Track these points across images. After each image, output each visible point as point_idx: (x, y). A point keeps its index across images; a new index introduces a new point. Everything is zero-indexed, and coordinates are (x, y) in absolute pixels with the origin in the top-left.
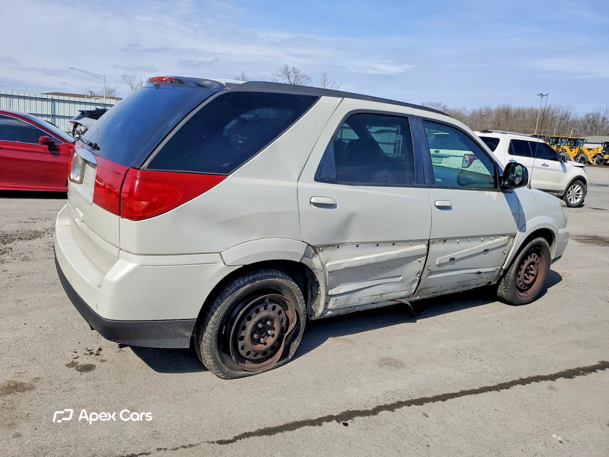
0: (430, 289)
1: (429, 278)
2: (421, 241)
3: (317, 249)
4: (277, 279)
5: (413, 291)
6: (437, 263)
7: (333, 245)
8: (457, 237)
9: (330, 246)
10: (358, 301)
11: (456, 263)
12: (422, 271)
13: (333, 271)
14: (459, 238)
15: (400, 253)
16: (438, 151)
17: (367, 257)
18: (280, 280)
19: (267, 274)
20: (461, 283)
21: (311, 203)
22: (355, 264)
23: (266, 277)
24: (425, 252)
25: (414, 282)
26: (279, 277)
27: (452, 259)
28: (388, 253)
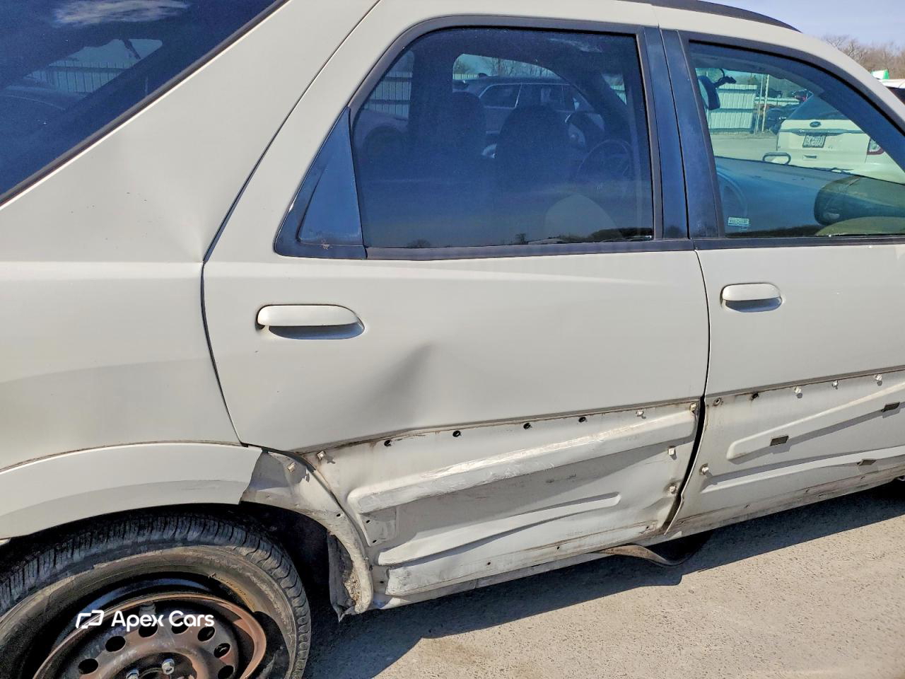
0: (713, 515)
1: (707, 490)
2: (677, 403)
3: (311, 458)
4: (178, 551)
5: (660, 525)
6: (730, 455)
7: (372, 441)
8: (794, 382)
9: (356, 443)
10: (484, 567)
11: (793, 448)
12: (682, 476)
13: (375, 511)
14: (802, 383)
15: (605, 443)
16: (819, 124)
17: (493, 461)
18: (189, 552)
19: (141, 539)
20: (811, 491)
21: (259, 327)
22: (452, 486)
23: (135, 548)
24: (690, 430)
25: (659, 504)
26: (185, 542)
27: (780, 441)
28: (564, 445)
